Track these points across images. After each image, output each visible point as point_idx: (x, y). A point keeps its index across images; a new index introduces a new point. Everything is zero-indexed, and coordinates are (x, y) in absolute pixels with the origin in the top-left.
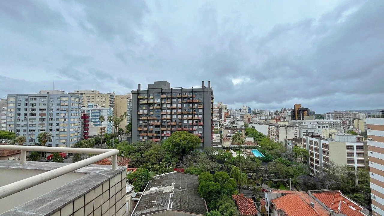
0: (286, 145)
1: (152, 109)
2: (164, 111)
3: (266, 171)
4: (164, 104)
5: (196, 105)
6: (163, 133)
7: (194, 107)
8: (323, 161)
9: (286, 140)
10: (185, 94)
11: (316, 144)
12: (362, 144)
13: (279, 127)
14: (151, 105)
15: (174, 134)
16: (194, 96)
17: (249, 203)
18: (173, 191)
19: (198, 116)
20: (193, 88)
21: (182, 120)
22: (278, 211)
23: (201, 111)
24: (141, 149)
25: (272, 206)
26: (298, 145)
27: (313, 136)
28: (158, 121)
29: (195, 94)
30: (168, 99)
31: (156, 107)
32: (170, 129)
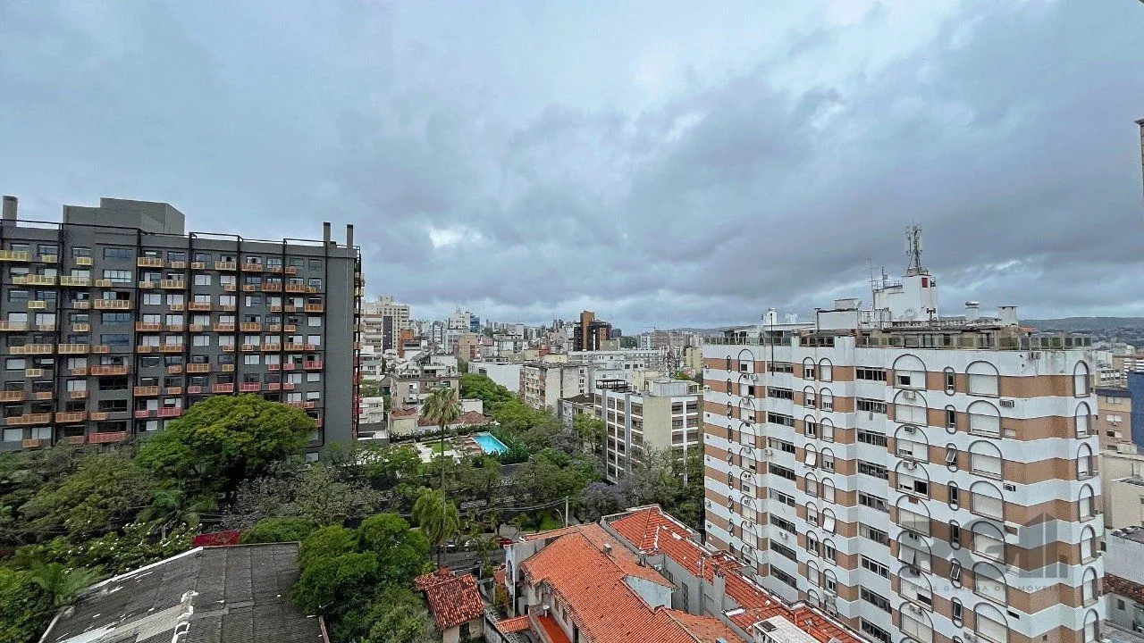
0: (560, 414)
1: (83, 311)
2: (151, 321)
3: (511, 490)
4: (149, 291)
5: (298, 303)
6: (144, 406)
7: (288, 308)
8: (632, 444)
9: (560, 403)
10: (254, 261)
11: (621, 405)
12: (696, 399)
13: (546, 370)
14: (80, 296)
15: (196, 407)
16: (290, 270)
17: (465, 587)
18: (185, 623)
19: (305, 341)
20: (289, 243)
21: (237, 354)
22: (537, 588)
23: (315, 322)
24: (11, 484)
25: (522, 578)
26: (586, 411)
27: (616, 388)
28: (118, 360)
29: (297, 262)
30: (175, 276)
31: (108, 302)
32: (177, 390)
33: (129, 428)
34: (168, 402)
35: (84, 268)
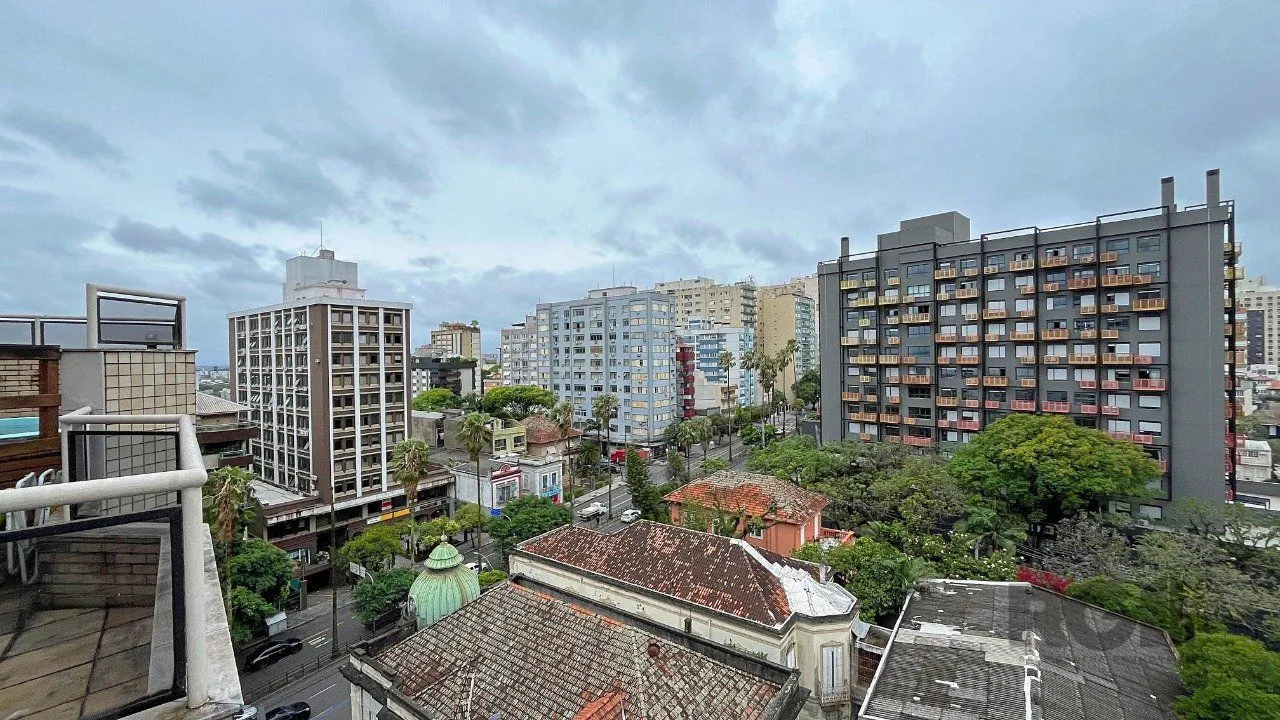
1: (894, 326)
2: (948, 332)
4: (945, 303)
5: (1122, 300)
6: (945, 417)
7: (1107, 308)
10: (1056, 254)
14: (892, 312)
15: (997, 425)
16: (1107, 257)
18: (1034, 668)
19: (1135, 351)
20: (1104, 221)
21: (1039, 367)
23: (1150, 324)
24: (858, 467)
28: (921, 370)
29: (1117, 245)
30: (968, 284)
31: (912, 316)
32: (973, 403)
33: (933, 435)
34: (965, 414)
35: (893, 287)
